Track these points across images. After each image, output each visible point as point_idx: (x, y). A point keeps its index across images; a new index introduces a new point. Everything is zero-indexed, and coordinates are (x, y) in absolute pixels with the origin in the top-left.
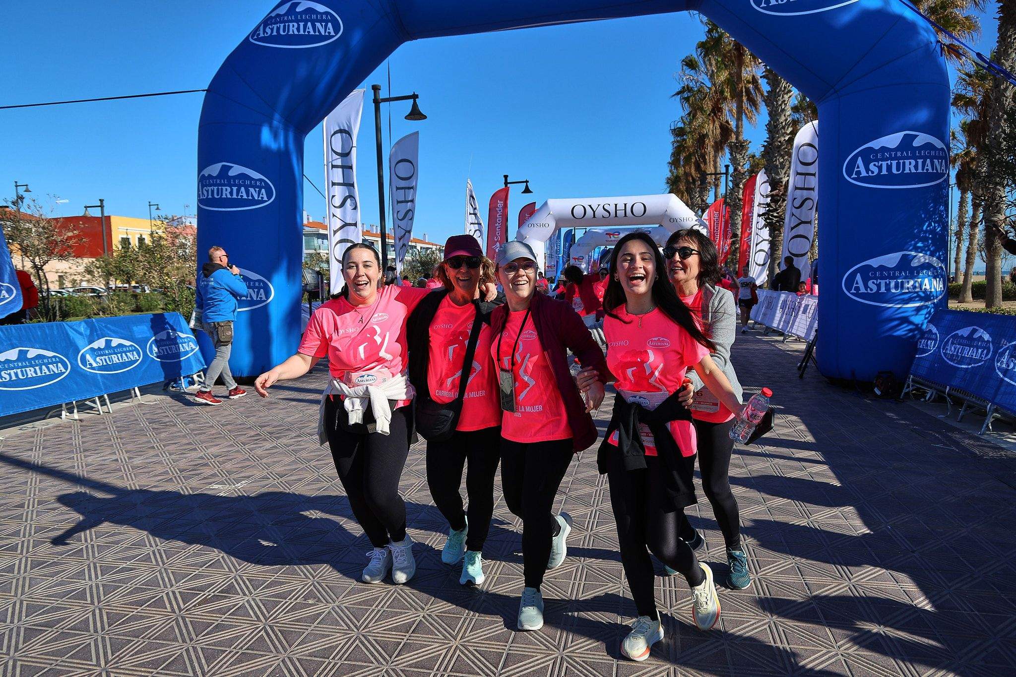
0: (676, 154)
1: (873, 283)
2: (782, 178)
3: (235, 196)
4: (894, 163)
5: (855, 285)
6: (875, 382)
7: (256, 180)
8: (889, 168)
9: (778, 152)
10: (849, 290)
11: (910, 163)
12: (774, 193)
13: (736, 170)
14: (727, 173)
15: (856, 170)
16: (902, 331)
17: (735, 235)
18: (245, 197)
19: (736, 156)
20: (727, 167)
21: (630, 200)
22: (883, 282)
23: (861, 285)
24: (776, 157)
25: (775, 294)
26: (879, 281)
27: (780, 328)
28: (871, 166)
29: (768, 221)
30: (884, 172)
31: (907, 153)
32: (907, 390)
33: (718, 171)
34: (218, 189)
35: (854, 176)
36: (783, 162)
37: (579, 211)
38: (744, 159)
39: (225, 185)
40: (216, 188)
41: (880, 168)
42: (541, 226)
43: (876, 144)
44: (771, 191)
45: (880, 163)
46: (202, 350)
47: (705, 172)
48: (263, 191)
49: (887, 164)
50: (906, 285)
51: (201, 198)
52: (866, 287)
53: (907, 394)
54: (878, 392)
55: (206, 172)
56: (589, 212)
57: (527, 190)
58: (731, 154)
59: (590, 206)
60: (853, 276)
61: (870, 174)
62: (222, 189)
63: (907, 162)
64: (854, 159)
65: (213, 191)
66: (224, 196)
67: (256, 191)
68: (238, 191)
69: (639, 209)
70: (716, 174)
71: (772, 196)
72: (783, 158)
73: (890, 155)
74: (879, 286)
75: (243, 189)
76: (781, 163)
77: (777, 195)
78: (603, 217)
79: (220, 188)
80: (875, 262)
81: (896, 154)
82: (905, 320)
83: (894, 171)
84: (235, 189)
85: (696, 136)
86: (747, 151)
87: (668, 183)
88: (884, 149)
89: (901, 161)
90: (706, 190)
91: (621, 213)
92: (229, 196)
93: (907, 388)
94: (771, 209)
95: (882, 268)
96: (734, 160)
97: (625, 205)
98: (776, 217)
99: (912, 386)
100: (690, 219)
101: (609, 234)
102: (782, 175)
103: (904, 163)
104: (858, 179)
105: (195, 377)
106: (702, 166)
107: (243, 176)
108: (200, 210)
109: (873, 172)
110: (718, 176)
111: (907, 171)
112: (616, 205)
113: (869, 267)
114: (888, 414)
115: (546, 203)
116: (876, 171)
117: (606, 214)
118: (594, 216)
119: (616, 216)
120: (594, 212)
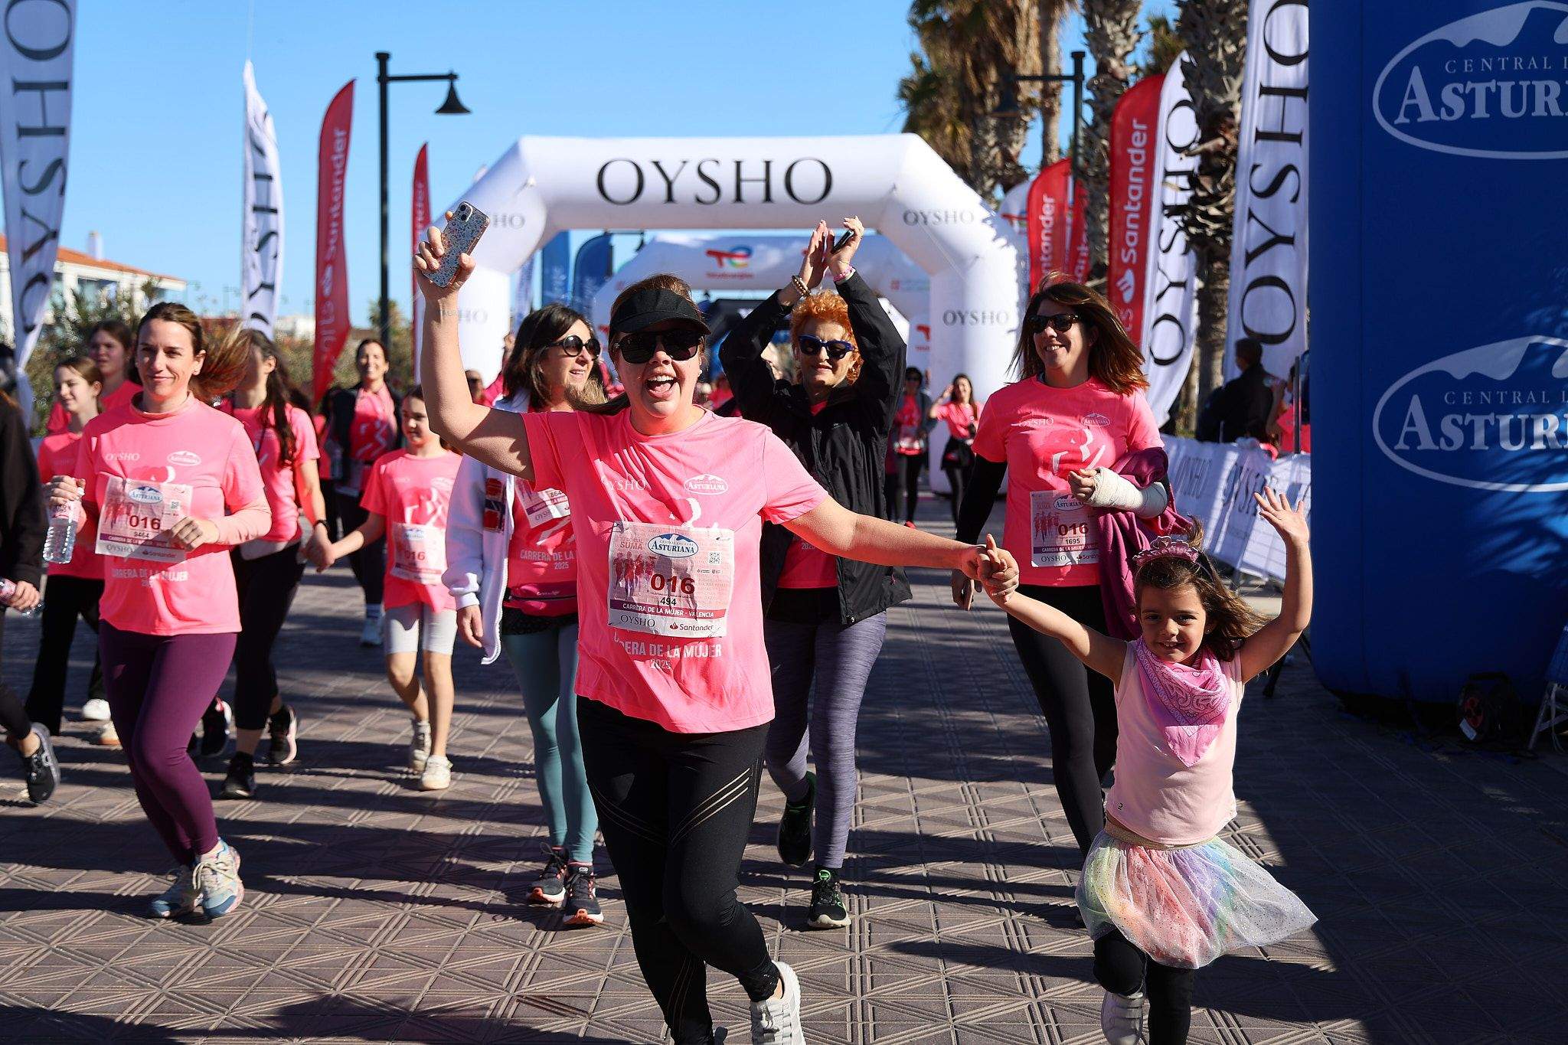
1: (1454, 422)
2: (1231, 103)
4: (1506, 87)
5: (1406, 429)
6: (1460, 703)
8: (1493, 99)
9: (1222, 23)
10: (1391, 440)
11: (1547, 91)
12: (1209, 145)
13: (1103, 68)
14: (1077, 77)
15: (1406, 102)
16: (1528, 559)
19: (1103, 28)
20: (1078, 57)
21: (781, 151)
22: (1479, 421)
23: (1422, 428)
24: (1215, 38)
25: (1208, 450)
26: (1469, 417)
27: (1218, 549)
28: (1447, 95)
29: (1193, 230)
30: (1480, 112)
31: (1540, 63)
32: (1545, 726)
33: (1053, 70)
35: (1402, 119)
36: (1235, 54)
37: (621, 182)
38: (1128, 37)
41: (1469, 99)
42: (500, 224)
43: (1459, 32)
44: (1202, 142)
45: (1470, 85)
47: (1013, 67)
49: (1488, 89)
50: (1539, 429)
52: (1436, 434)
53: (1545, 736)
54: (1470, 733)
56: (655, 184)
57: (452, 105)
58: (1090, 21)
59: (657, 164)
60: (1400, 402)
61: (1444, 116)
63: (1540, 86)
69: (808, 182)
70: (1046, 77)
71: (1205, 155)
72: (1236, 42)
73: (1496, 65)
74: (1468, 431)
76: (1230, 58)
77: (1219, 153)
78: (698, 200)
80: (1458, 365)
81: (1510, 64)
82: (1534, 530)
83: (1506, 109)
86: (1135, 13)
87: (902, 96)
88: (1478, 48)
89: (1524, 84)
90: (1019, 126)
91: (753, 190)
93: (1544, 721)
94: (1201, 194)
95: (1477, 381)
96: (1098, 40)
97: (768, 164)
98: (1214, 219)
99: (1558, 713)
100: (967, 217)
101: (718, 255)
102: (1233, 95)
103: (1531, 90)
104: (1413, 129)
106: (1008, 46)
109: (1450, 112)
110: (1053, 84)
111: (1539, 111)
112: (738, 164)
113: (1443, 376)
114: (1488, 790)
115: (513, 152)
116: (1459, 107)
117: (708, 192)
118: (670, 198)
119: (739, 198)
120: (670, 184)
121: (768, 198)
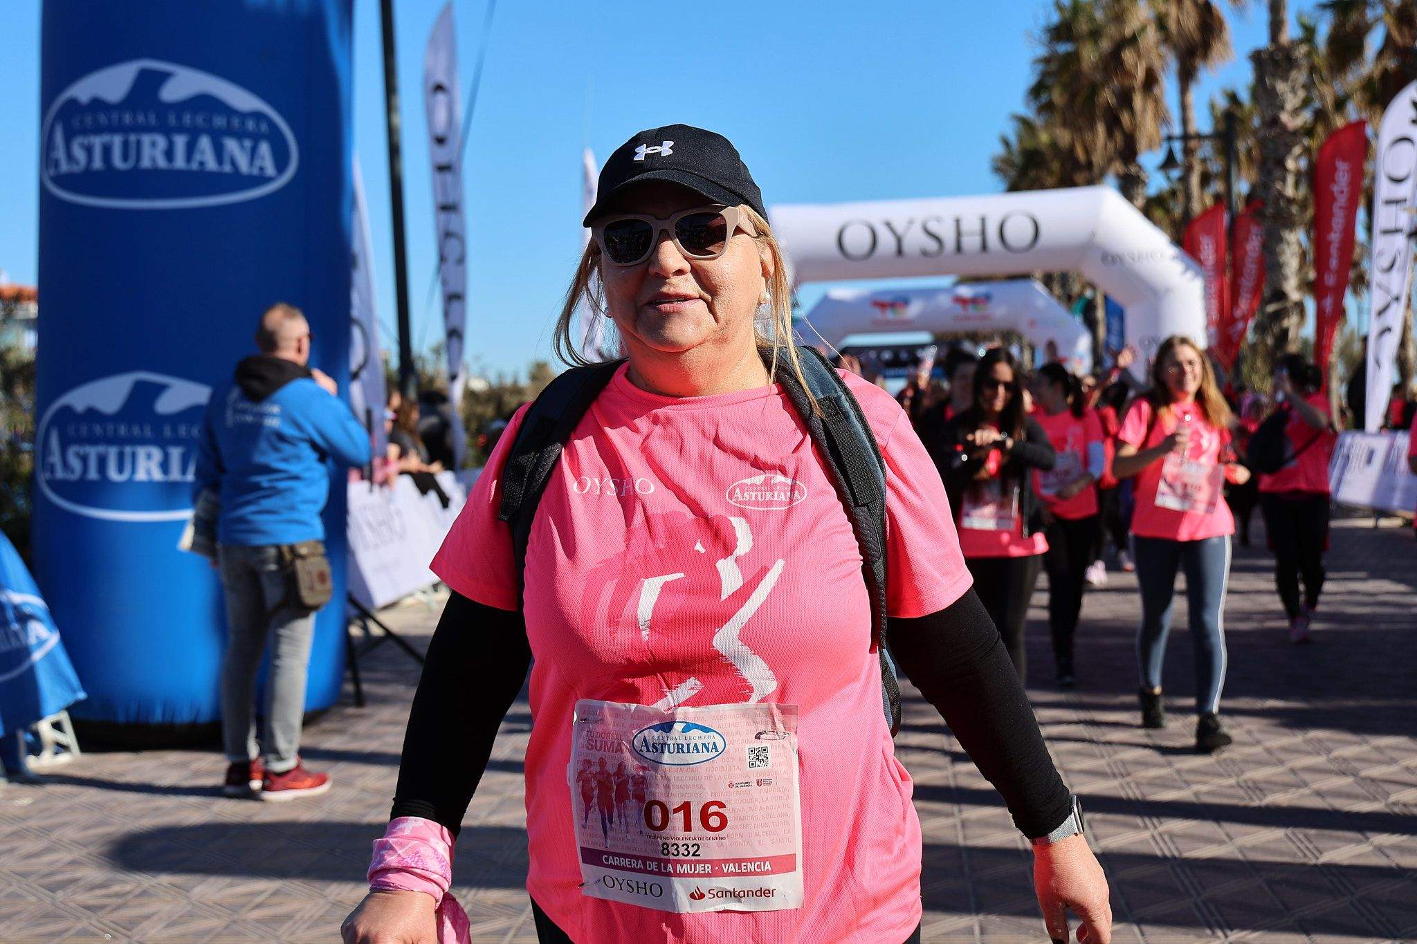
0: (1037, 91)
3: (180, 162)
7: (244, 116)
17: (1280, 295)
18: (211, 165)
19: (1272, 85)
21: (995, 209)
34: (126, 145)
37: (857, 240)
38: (1295, 94)
39: (148, 129)
40: (117, 140)
46: (67, 642)
48: (264, 148)
51: (64, 167)
55: (84, 90)
56: (887, 241)
59: (888, 225)
62: (139, 143)
65: (107, 150)
66: (146, 163)
67: (242, 147)
68: (191, 148)
69: (1019, 232)
75: (205, 143)
78: (923, 253)
79: (133, 138)
84: (180, 141)
85: (1105, 45)
91: (971, 242)
92: (162, 163)
96: (1268, 99)
97: (983, 220)
100: (1159, 255)
101: (882, 305)
105: (44, 727)
106: (1125, 118)
107: (205, 104)
108: (48, 205)
112: (958, 222)
117: (932, 245)
118: (900, 251)
119: (959, 248)
120: (899, 240)
121: (984, 247)
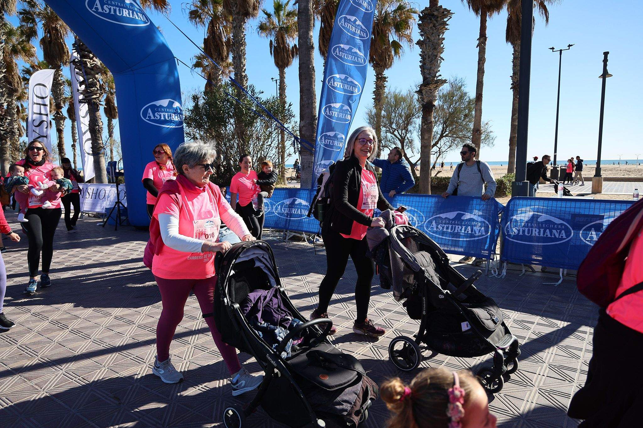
2: (3, 103)
4: (166, 114)
8: (164, 116)
15: (148, 115)
28: (156, 114)
31: (171, 110)
35: (147, 118)
41: (160, 116)
43: (157, 103)
45: (160, 113)
49: (163, 114)
64: (146, 110)
81: (167, 110)
83: (167, 117)
88: (161, 107)
89: (169, 114)
104: (150, 120)
109: (157, 118)
111: (171, 119)
